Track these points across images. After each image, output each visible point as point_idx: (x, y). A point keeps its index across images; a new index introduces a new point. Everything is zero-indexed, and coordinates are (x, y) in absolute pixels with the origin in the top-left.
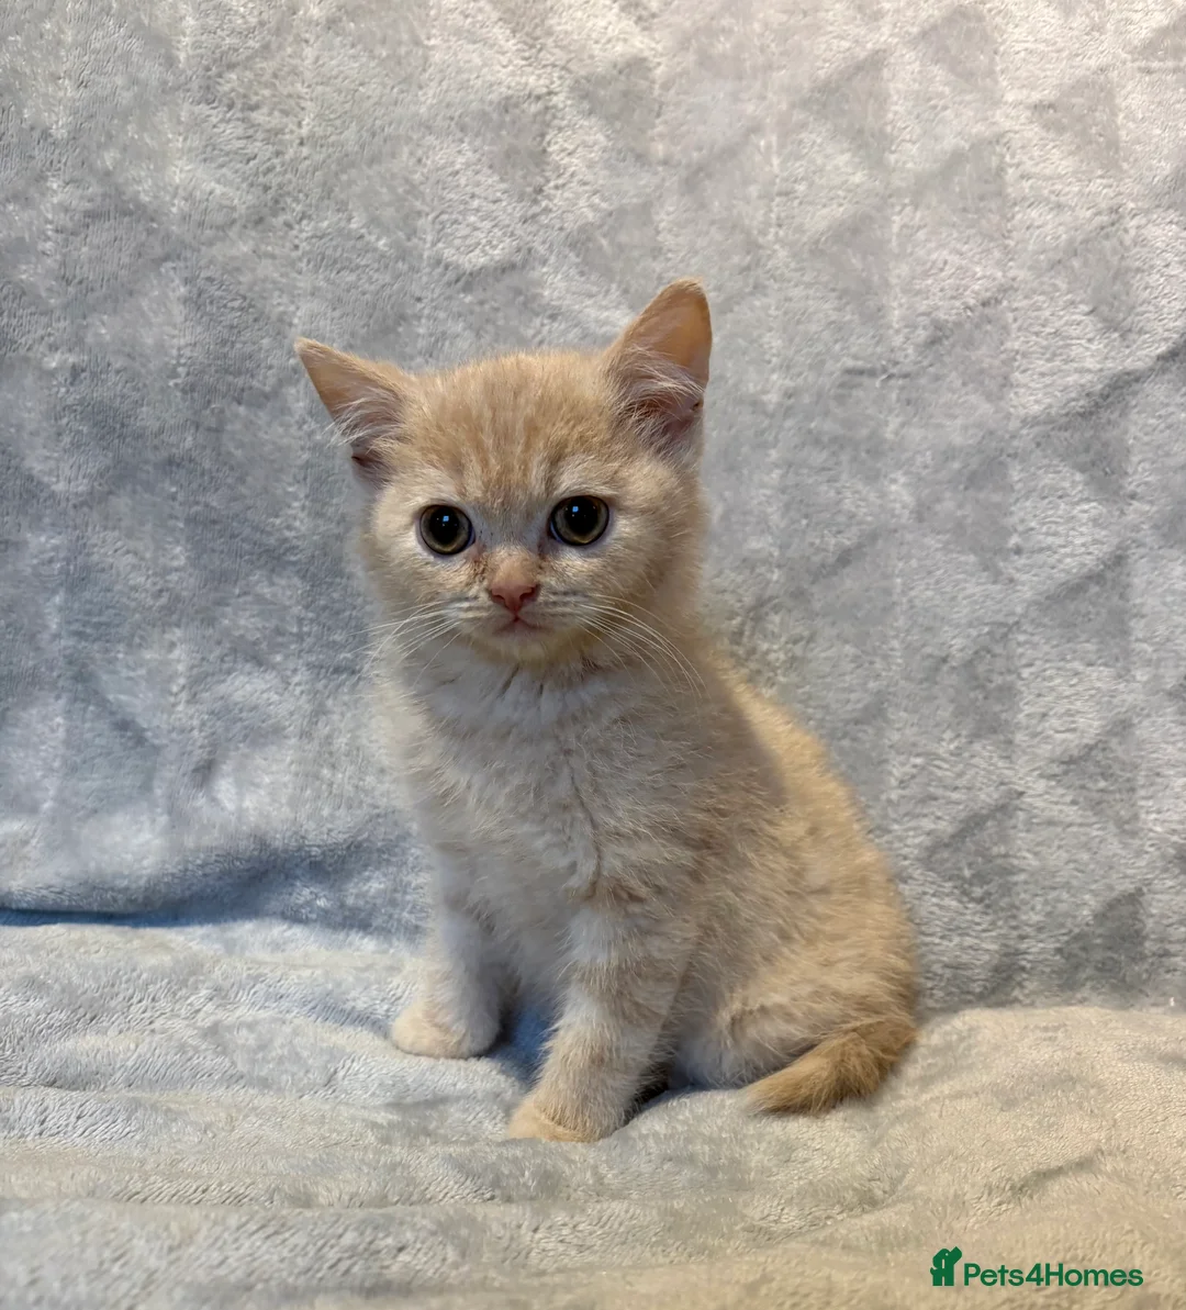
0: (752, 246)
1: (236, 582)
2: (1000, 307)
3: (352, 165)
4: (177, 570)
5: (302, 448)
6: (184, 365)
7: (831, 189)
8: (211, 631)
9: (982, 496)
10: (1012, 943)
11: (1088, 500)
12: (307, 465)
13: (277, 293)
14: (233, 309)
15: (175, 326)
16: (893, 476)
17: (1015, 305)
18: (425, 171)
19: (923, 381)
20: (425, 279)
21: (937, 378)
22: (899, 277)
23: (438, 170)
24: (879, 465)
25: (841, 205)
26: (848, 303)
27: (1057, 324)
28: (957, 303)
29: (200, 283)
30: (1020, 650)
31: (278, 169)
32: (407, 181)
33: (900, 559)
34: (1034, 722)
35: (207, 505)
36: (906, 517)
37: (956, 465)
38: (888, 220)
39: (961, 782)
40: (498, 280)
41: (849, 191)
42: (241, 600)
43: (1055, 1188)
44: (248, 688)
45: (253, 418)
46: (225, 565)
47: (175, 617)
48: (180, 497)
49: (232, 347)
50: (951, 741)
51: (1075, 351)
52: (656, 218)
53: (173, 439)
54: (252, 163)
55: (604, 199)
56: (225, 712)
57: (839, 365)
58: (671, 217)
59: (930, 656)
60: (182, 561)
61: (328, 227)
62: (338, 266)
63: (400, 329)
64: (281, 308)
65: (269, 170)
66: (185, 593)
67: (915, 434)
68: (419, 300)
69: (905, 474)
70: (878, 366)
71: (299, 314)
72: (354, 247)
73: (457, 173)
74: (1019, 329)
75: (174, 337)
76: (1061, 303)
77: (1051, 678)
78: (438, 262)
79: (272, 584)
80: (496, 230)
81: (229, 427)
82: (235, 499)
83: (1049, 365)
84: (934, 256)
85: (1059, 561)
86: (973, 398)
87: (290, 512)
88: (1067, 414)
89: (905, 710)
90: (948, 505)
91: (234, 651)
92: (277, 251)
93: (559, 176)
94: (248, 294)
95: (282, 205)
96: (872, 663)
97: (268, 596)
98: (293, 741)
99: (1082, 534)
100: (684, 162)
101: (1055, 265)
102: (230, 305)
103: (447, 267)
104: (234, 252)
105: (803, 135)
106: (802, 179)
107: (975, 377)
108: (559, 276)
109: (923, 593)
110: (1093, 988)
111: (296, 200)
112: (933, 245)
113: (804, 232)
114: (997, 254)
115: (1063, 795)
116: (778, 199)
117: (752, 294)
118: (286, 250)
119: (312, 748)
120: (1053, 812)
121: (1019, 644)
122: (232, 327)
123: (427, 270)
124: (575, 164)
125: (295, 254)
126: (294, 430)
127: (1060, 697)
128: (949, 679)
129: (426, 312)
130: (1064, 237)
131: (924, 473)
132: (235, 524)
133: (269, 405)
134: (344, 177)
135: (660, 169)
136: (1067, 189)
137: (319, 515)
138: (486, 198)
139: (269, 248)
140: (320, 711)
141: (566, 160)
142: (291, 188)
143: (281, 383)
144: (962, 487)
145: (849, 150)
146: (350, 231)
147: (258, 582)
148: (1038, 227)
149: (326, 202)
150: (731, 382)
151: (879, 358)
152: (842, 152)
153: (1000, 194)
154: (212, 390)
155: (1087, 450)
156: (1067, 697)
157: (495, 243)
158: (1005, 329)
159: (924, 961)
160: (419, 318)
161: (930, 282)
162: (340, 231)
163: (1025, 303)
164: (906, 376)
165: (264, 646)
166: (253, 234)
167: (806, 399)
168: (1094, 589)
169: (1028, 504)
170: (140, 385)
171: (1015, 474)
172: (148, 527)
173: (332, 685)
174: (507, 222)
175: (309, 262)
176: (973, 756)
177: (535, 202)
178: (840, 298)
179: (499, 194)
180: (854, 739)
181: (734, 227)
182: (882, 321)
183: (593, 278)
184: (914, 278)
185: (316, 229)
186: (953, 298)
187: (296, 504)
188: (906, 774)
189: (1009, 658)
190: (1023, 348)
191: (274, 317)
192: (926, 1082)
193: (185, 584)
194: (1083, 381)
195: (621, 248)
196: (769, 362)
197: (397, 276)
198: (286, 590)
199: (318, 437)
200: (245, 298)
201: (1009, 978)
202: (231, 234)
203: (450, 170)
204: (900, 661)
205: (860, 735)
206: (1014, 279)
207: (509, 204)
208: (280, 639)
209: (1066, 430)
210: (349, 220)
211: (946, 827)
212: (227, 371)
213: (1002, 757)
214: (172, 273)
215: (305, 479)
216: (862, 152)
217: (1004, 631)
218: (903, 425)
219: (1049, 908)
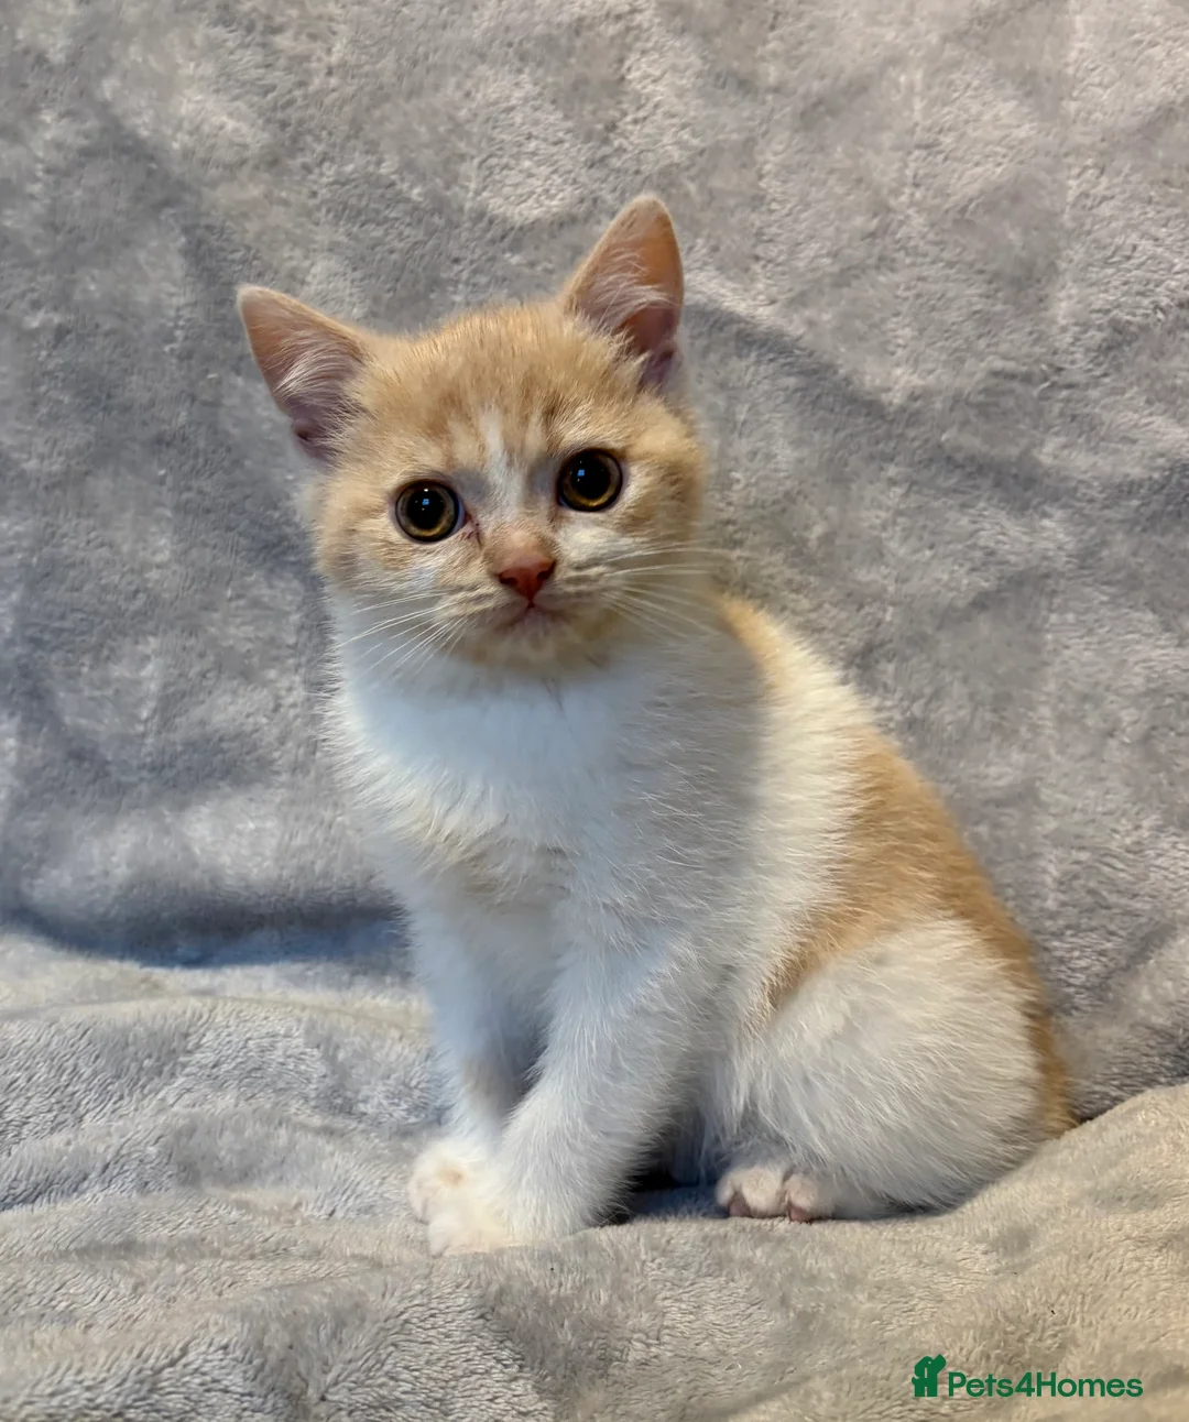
0: (881, 209)
1: (228, 584)
3: (387, 98)
4: (159, 566)
6: (182, 328)
7: (987, 145)
13: (288, 246)
15: (174, 283)
18: (474, 106)
20: (465, 235)
25: (999, 164)
26: (997, 290)
31: (300, 102)
32: (451, 118)
35: (200, 492)
40: (553, 236)
41: (1012, 148)
52: (760, 159)
54: (270, 96)
55: (694, 134)
57: (983, 365)
62: (363, 218)
63: (432, 296)
64: (294, 263)
65: (290, 103)
66: (166, 596)
72: (382, 196)
73: (512, 109)
75: (172, 295)
80: (555, 177)
81: (226, 402)
82: (233, 485)
92: (293, 198)
93: (639, 108)
95: (301, 145)
103: (491, 222)
106: (949, 130)
111: (318, 139)
113: (949, 195)
116: (917, 153)
123: (467, 225)
125: (312, 202)
132: (232, 515)
134: (377, 113)
135: (770, 97)
138: (545, 140)
139: (284, 194)
142: (312, 124)
145: (1014, 98)
146: (380, 177)
149: (353, 142)
151: (1037, 361)
152: (1006, 100)
154: (209, 358)
157: (553, 191)
160: (456, 283)
165: (255, 660)
174: (570, 167)
175: (328, 211)
177: (606, 141)
179: (561, 134)
180: (996, 826)
181: (859, 181)
182: (1043, 314)
184: (1090, 265)
185: (338, 173)
195: (712, 195)
197: (430, 234)
203: (504, 105)
205: (1003, 819)
207: (573, 146)
210: (379, 163)
214: (171, 221)
216: (1031, 101)
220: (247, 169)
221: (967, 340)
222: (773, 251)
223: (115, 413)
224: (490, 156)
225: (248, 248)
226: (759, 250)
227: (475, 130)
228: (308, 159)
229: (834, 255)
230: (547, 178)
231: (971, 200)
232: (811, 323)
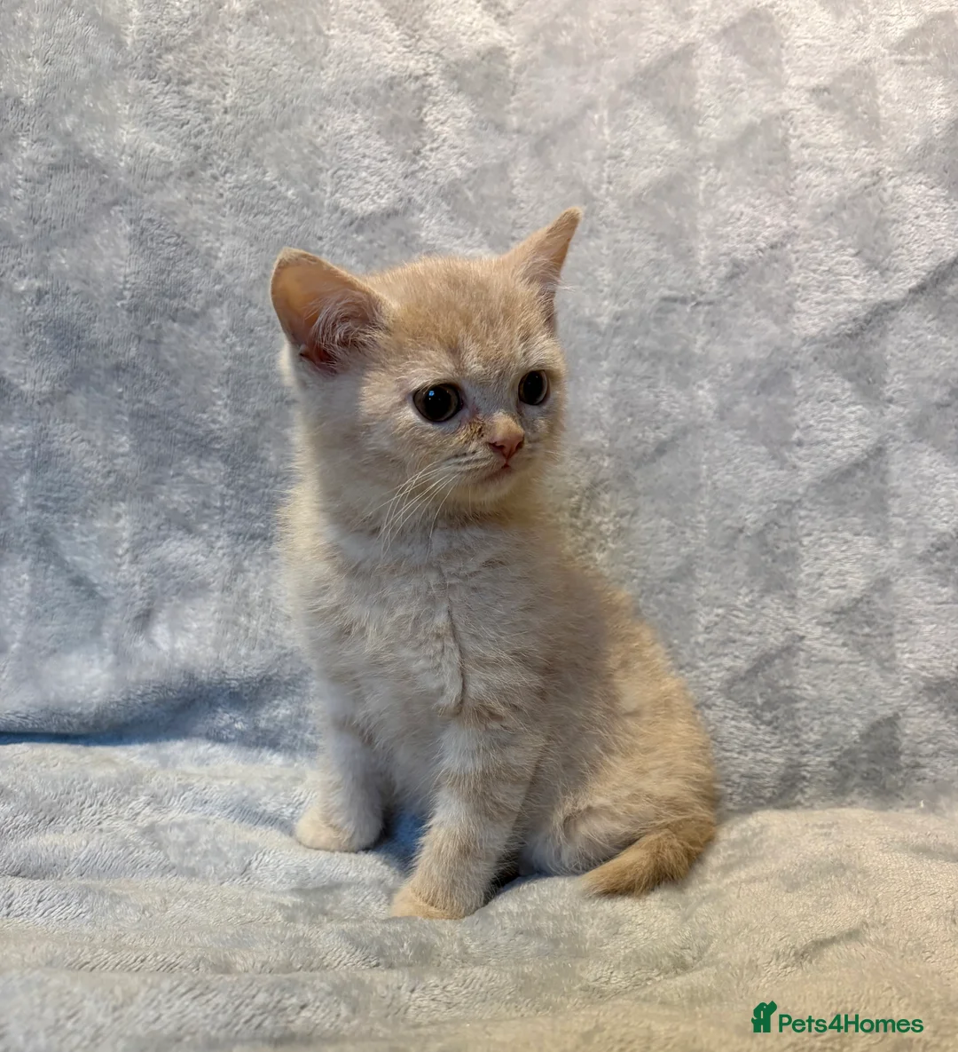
2: (785, 250)
5: (225, 357)
8: (150, 505)
9: (770, 399)
10: (794, 757)
11: (854, 403)
12: (230, 371)
14: (169, 244)
16: (700, 383)
17: (798, 248)
19: (724, 307)
21: (735, 305)
22: (705, 225)
23: (336, 135)
24: (689, 374)
27: (830, 264)
28: (751, 246)
29: (143, 223)
30: (801, 523)
33: (705, 450)
34: (813, 580)
36: (710, 416)
37: (750, 375)
38: (696, 181)
39: (756, 628)
42: (175, 480)
43: (830, 954)
44: (180, 551)
45: (184, 332)
46: (162, 451)
47: (120, 494)
48: (126, 396)
49: (169, 275)
50: (747, 595)
51: (844, 285)
53: (119, 350)
56: (162, 570)
58: (523, 175)
59: (729, 527)
60: (126, 448)
61: (248, 179)
67: (718, 350)
68: (320, 238)
69: (710, 382)
70: (689, 295)
71: (223, 249)
74: (800, 267)
76: (833, 247)
77: (826, 545)
78: (336, 208)
79: (199, 467)
83: (824, 296)
84: (733, 208)
85: (833, 452)
86: (764, 322)
87: (214, 409)
88: (838, 335)
89: (710, 570)
90: (744, 406)
91: (169, 521)
94: (182, 233)
96: (683, 533)
97: (197, 477)
98: (217, 594)
99: (850, 431)
100: (534, 131)
101: (828, 217)
102: (167, 241)
104: (170, 199)
105: (629, 111)
107: (765, 305)
108: (433, 221)
109: (724, 477)
110: (861, 794)
112: (731, 200)
114: (782, 207)
115: (835, 639)
117: (588, 237)
118: (213, 198)
119: (231, 600)
120: (829, 652)
121: (801, 518)
122: (168, 259)
124: (446, 131)
126: (218, 343)
127: (833, 560)
128: (744, 546)
129: (326, 248)
130: (836, 194)
131: (726, 380)
133: (199, 322)
136: (839, 156)
137: (238, 411)
140: (238, 570)
141: (439, 128)
143: (208, 304)
144: (755, 392)
147: (188, 466)
148: (815, 186)
150: (571, 307)
153: (785, 159)
155: (854, 364)
156: (839, 560)
158: (789, 267)
159: (725, 772)
161: (729, 228)
162: (257, 183)
163: (805, 246)
164: (710, 303)
166: (186, 184)
167: (631, 321)
168: (860, 474)
169: (808, 406)
170: (93, 305)
171: (797, 382)
172: (99, 421)
173: (248, 549)
176: (763, 608)
178: (658, 241)
183: (461, 222)
186: (748, 242)
187: (220, 403)
188: (710, 622)
189: (793, 529)
190: (803, 282)
191: (203, 251)
192: (727, 869)
193: (128, 467)
194: (850, 309)
196: (602, 291)
198: (211, 471)
199: (238, 349)
200: (179, 236)
201: (793, 786)
202: (168, 184)
204: (705, 531)
206: (796, 228)
208: (206, 512)
209: (837, 347)
211: (742, 664)
212: (164, 294)
213: (786, 608)
215: (227, 382)
217: (789, 507)
218: (708, 342)
219: (824, 730)
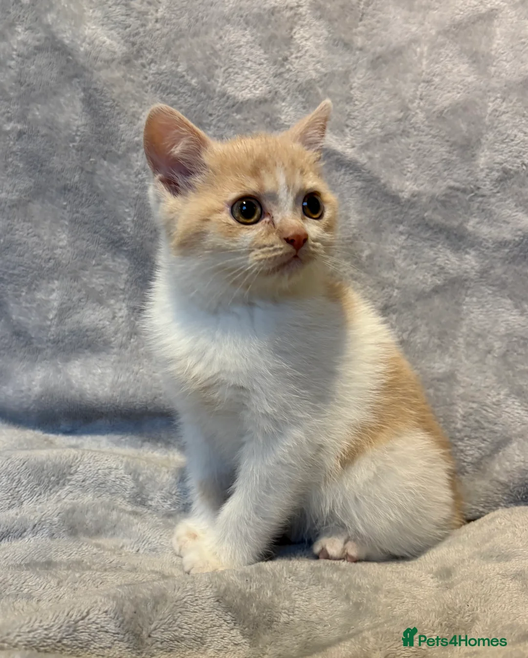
220: (115, 63)
221: (439, 171)
222: (355, 123)
223: (44, 173)
224: (230, 67)
225: (114, 101)
226: (348, 122)
227: (223, 54)
228: (144, 61)
229: (382, 127)
230: (255, 80)
231: (445, 108)
232: (370, 158)
